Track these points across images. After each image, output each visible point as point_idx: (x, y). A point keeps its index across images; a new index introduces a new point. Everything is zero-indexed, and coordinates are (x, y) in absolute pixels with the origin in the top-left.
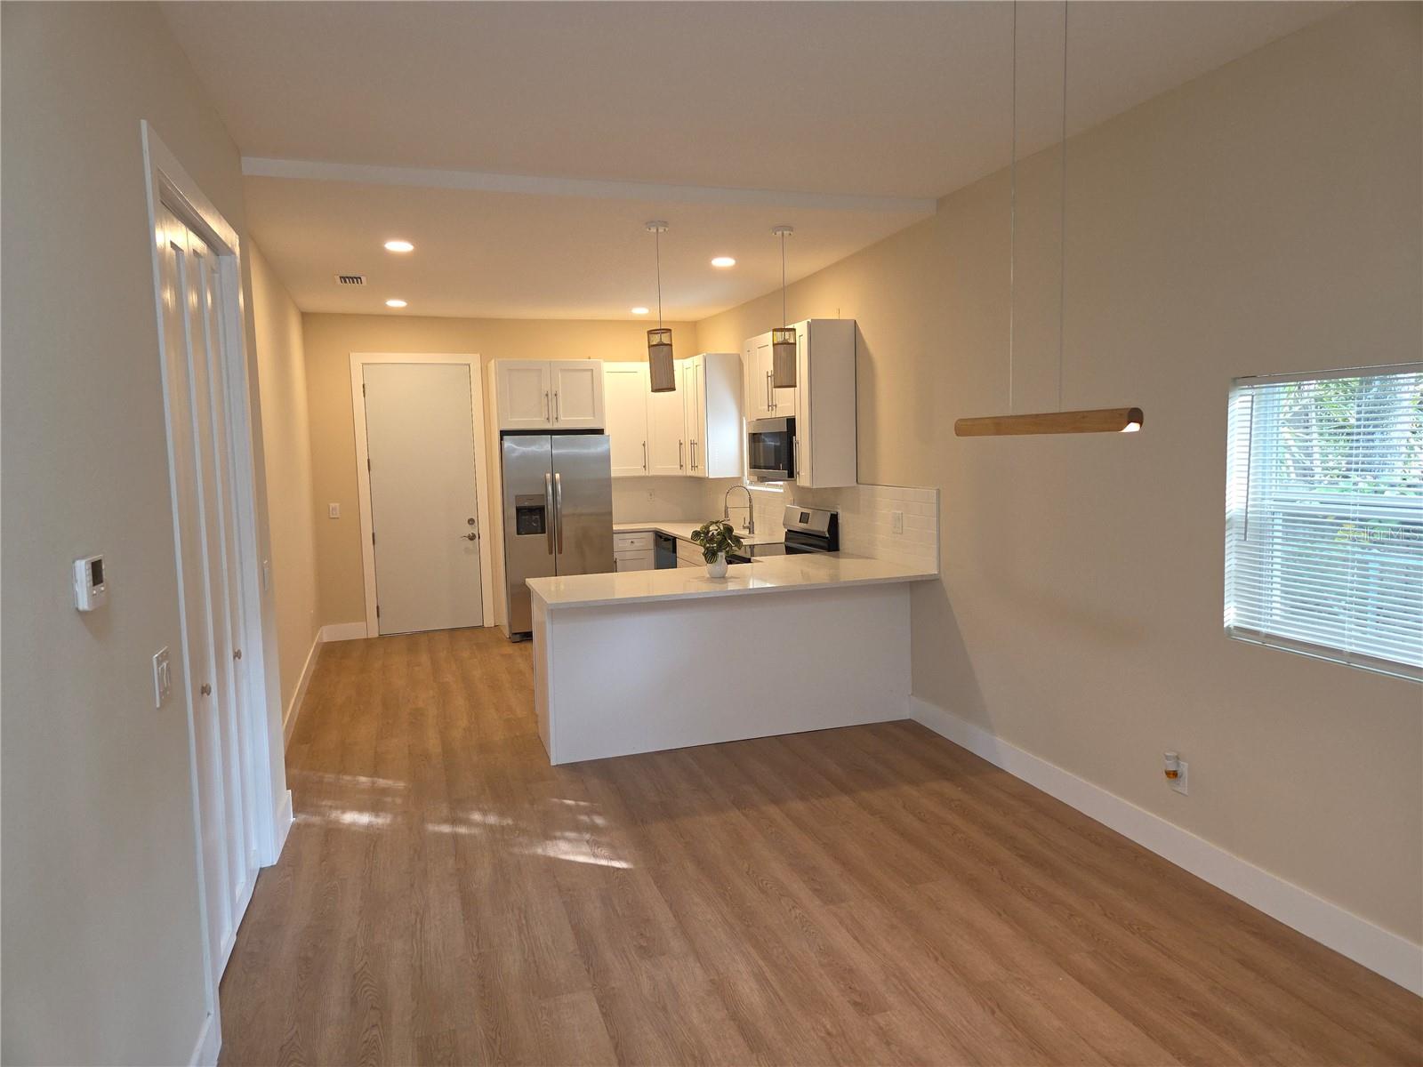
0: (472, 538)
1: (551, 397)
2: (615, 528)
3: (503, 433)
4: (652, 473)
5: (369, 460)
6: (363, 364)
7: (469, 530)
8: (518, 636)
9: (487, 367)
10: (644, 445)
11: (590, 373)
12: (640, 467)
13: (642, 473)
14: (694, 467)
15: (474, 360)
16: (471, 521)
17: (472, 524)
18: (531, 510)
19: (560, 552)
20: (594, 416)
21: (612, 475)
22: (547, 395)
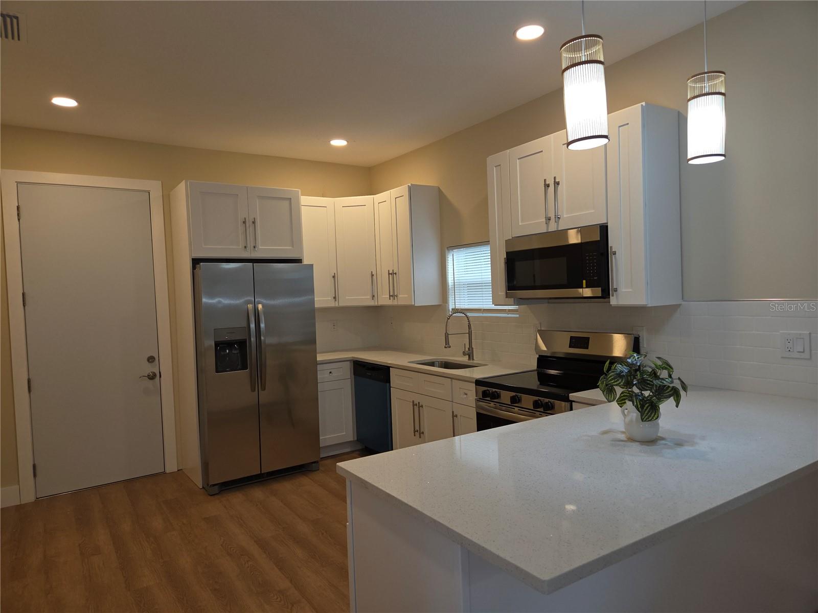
0: (152, 377)
1: (248, 224)
2: (320, 358)
3: (196, 262)
4: (342, 303)
5: (23, 294)
6: (18, 183)
7: (149, 369)
8: (216, 487)
9: (169, 195)
10: (334, 277)
11: (287, 203)
12: (330, 298)
13: (332, 304)
14: (393, 296)
15: (155, 187)
16: (151, 359)
17: (153, 362)
18: (230, 344)
19: (264, 389)
20: (293, 247)
21: (316, 306)
22: (244, 222)
